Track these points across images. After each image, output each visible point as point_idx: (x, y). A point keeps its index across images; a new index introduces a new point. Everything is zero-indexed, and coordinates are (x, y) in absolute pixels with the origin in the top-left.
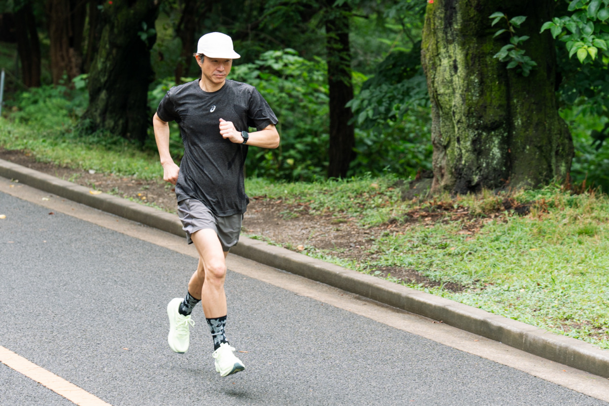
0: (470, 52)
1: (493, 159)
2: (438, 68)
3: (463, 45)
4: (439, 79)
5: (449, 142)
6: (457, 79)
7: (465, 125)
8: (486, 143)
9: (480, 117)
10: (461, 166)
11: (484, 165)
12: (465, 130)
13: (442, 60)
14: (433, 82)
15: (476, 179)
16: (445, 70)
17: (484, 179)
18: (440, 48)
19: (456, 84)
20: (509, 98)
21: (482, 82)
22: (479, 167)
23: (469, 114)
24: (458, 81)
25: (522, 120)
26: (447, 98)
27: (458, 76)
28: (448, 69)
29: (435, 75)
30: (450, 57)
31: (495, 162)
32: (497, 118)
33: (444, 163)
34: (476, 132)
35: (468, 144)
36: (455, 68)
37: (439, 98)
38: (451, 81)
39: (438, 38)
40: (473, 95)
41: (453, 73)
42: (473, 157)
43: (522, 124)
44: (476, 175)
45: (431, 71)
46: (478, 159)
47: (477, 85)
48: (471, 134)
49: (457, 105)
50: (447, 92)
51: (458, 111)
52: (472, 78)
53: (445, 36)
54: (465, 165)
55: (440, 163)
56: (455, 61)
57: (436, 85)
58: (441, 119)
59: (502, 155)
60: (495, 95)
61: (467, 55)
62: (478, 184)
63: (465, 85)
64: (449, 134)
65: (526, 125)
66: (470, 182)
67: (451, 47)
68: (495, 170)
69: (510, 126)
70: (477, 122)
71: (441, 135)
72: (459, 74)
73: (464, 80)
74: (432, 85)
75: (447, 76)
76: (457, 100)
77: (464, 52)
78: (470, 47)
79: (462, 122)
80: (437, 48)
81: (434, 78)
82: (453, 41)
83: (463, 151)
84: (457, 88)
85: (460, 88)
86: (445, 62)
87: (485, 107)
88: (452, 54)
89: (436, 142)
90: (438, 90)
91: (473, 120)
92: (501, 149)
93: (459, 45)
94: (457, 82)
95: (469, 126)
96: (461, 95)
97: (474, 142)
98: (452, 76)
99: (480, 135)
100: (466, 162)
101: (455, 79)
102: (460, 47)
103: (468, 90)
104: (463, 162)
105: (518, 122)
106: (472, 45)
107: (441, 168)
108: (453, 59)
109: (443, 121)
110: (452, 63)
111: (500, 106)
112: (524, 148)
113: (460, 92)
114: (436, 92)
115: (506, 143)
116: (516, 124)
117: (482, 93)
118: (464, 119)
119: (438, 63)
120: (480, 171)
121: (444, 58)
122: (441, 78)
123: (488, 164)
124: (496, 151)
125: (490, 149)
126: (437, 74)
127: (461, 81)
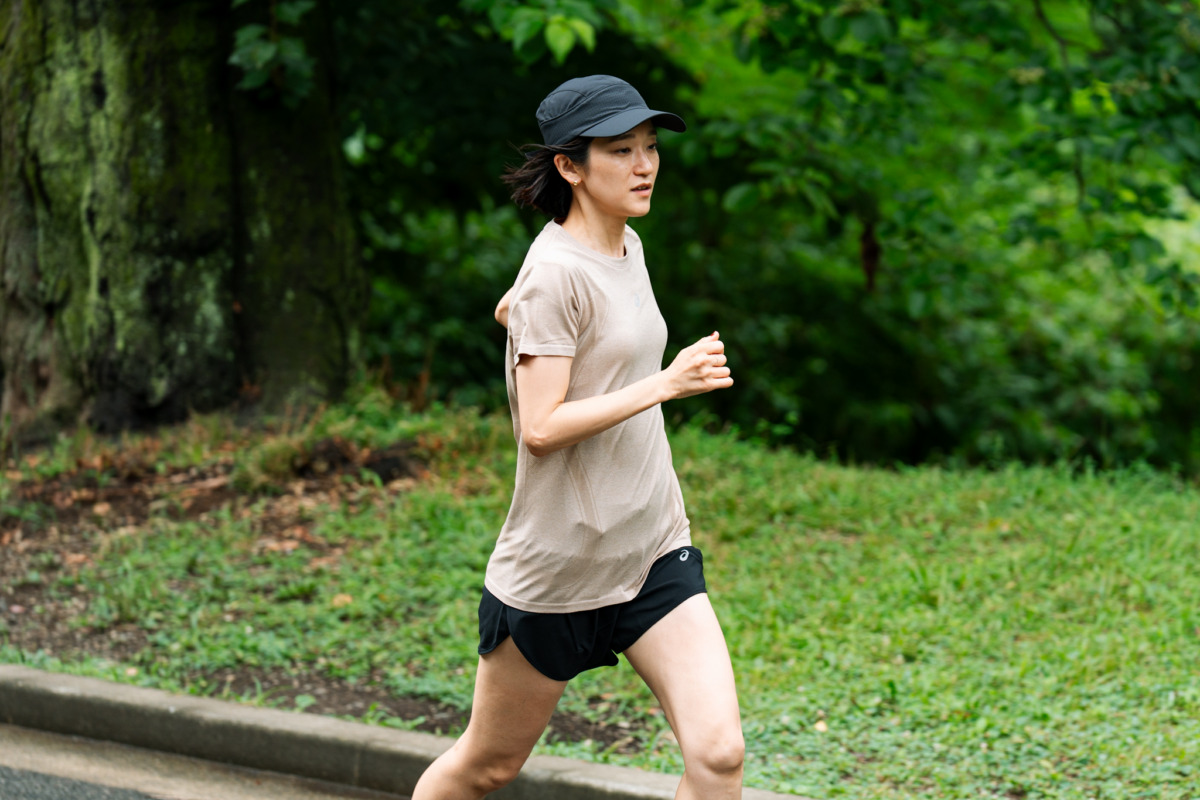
0: (142, 50)
1: (205, 331)
2: (42, 97)
3: (122, 31)
4: (43, 125)
5: (67, 294)
6: (102, 123)
7: (124, 246)
8: (182, 290)
9: (168, 223)
10: (113, 356)
11: (182, 349)
12: (125, 259)
13: (59, 73)
14: (24, 135)
15: (161, 387)
16: (67, 101)
17: (185, 386)
18: (53, 42)
19: (98, 137)
20: (237, 167)
21: (171, 129)
22: (167, 356)
23: (139, 217)
24: (104, 127)
25: (272, 223)
26: (68, 175)
27: (107, 118)
28: (75, 97)
29: (29, 115)
30: (83, 64)
31: (211, 339)
32: (215, 223)
33: (46, 348)
34: (158, 263)
35: (135, 296)
36: (98, 93)
37: (45, 175)
38: (85, 130)
39: (48, 14)
40: (148, 165)
41: (91, 107)
42: (146, 328)
43: (275, 232)
44: (160, 376)
45: (18, 104)
46: (162, 334)
47: (158, 137)
48: (144, 270)
49: (102, 191)
50: (69, 158)
51: (104, 208)
52: (147, 117)
53: (70, 10)
54: (125, 352)
55: (35, 347)
56: (98, 75)
57: (33, 141)
58: (41, 233)
59: (226, 320)
60: (206, 164)
61: (132, 57)
62: (167, 402)
63: (128, 137)
64: (65, 272)
65: (282, 238)
66: (143, 395)
67: (87, 40)
68: (211, 361)
69: (240, 241)
70: (159, 235)
71: (38, 274)
72: (109, 108)
73: (124, 126)
74: (18, 143)
75: (73, 116)
76: (99, 180)
77: (127, 50)
78: (140, 37)
79: (119, 239)
80: (44, 41)
81: (28, 123)
82: (94, 21)
83: (119, 315)
84: (100, 148)
85: (111, 146)
86: (69, 80)
87: (180, 195)
88: (89, 58)
89: (20, 294)
90: (42, 153)
91: (150, 230)
92: (222, 303)
93: (110, 31)
94: (103, 132)
95: (139, 248)
96: (114, 166)
97: (152, 289)
98: (86, 115)
99: (167, 269)
100: (127, 343)
101: (99, 124)
102: (114, 38)
103: (135, 151)
104: (120, 344)
105: (262, 230)
106: (145, 31)
107: (36, 364)
108: (92, 69)
109: (47, 238)
110: (88, 81)
111: (218, 190)
112: (281, 297)
113: (111, 156)
114: (35, 158)
115: (232, 286)
116: (255, 234)
117: (172, 159)
118: (122, 228)
119: (44, 82)
120: (170, 366)
121: (65, 68)
122: (51, 124)
123: (192, 347)
124: (210, 311)
125: (194, 307)
126: (37, 114)
127: (115, 130)
